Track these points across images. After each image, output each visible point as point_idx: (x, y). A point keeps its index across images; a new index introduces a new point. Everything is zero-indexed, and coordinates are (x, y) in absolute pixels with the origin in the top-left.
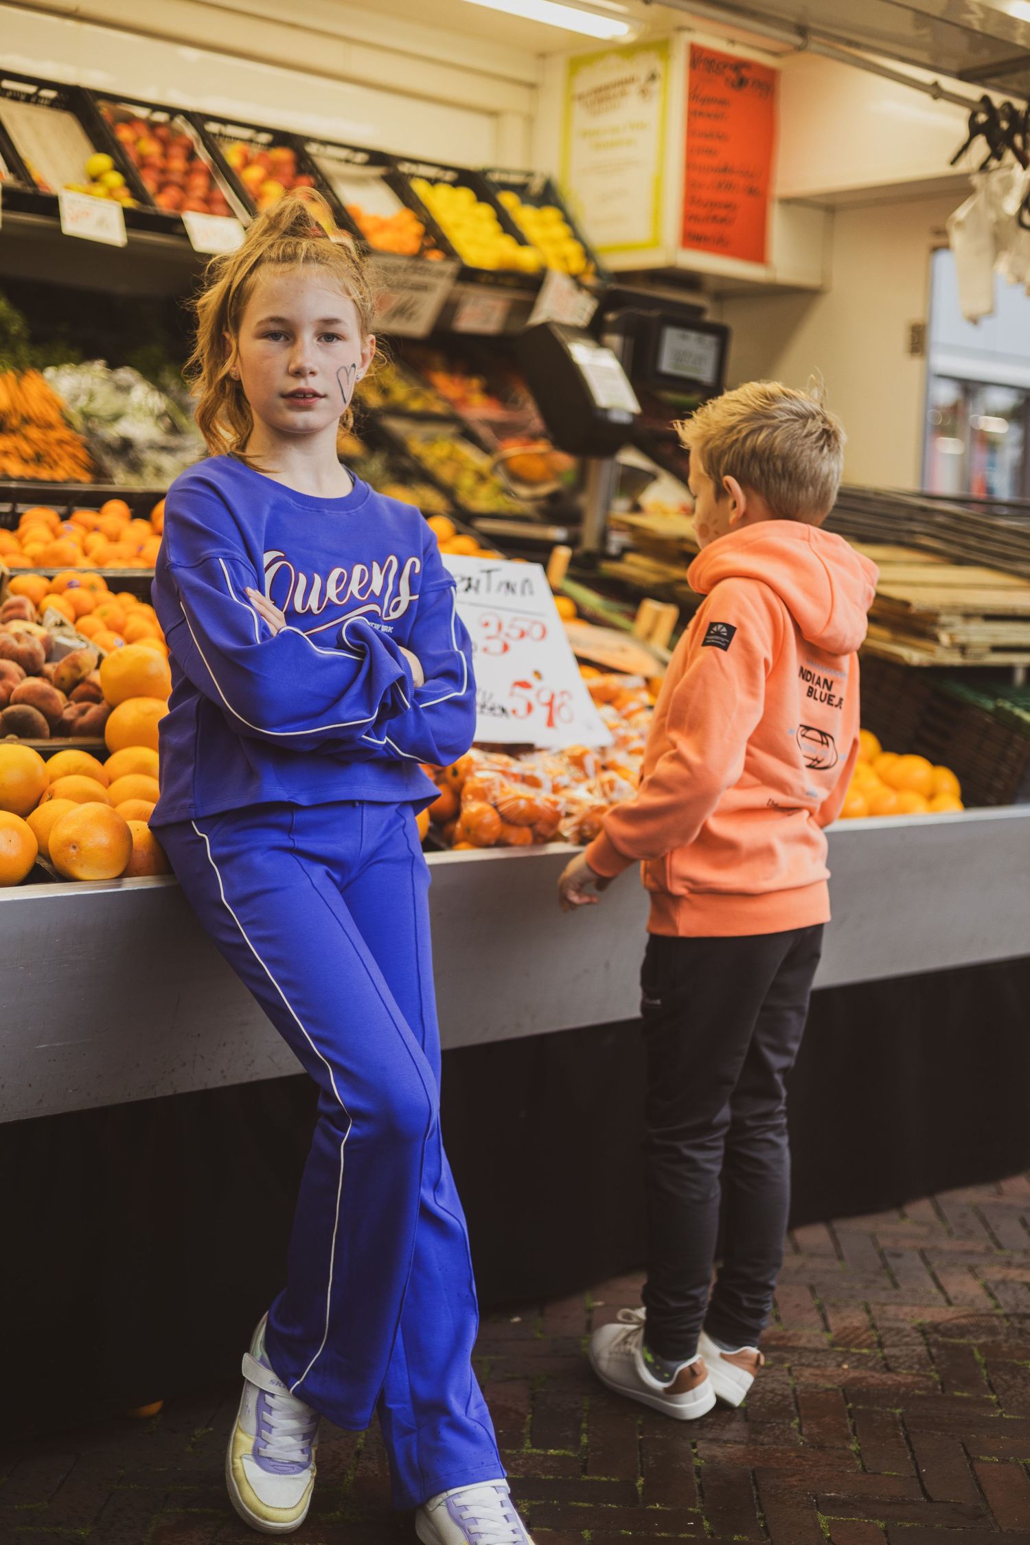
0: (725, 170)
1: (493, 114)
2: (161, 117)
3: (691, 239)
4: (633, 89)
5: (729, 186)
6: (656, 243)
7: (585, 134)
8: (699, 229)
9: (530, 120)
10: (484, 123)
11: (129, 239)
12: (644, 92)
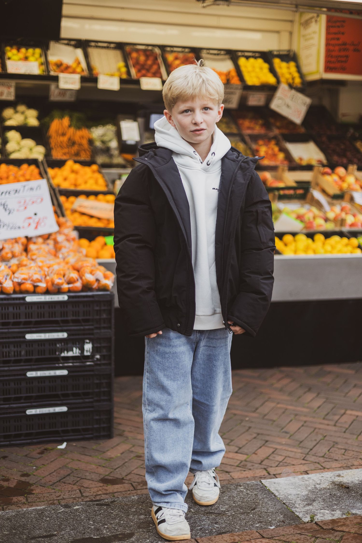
0: (344, 44)
1: (278, 32)
2: (150, 48)
3: (328, 69)
4: (313, 20)
5: (345, 50)
6: (318, 72)
7: (304, 36)
8: (332, 65)
9: (291, 33)
10: (275, 36)
11: (121, 88)
12: (316, 21)
